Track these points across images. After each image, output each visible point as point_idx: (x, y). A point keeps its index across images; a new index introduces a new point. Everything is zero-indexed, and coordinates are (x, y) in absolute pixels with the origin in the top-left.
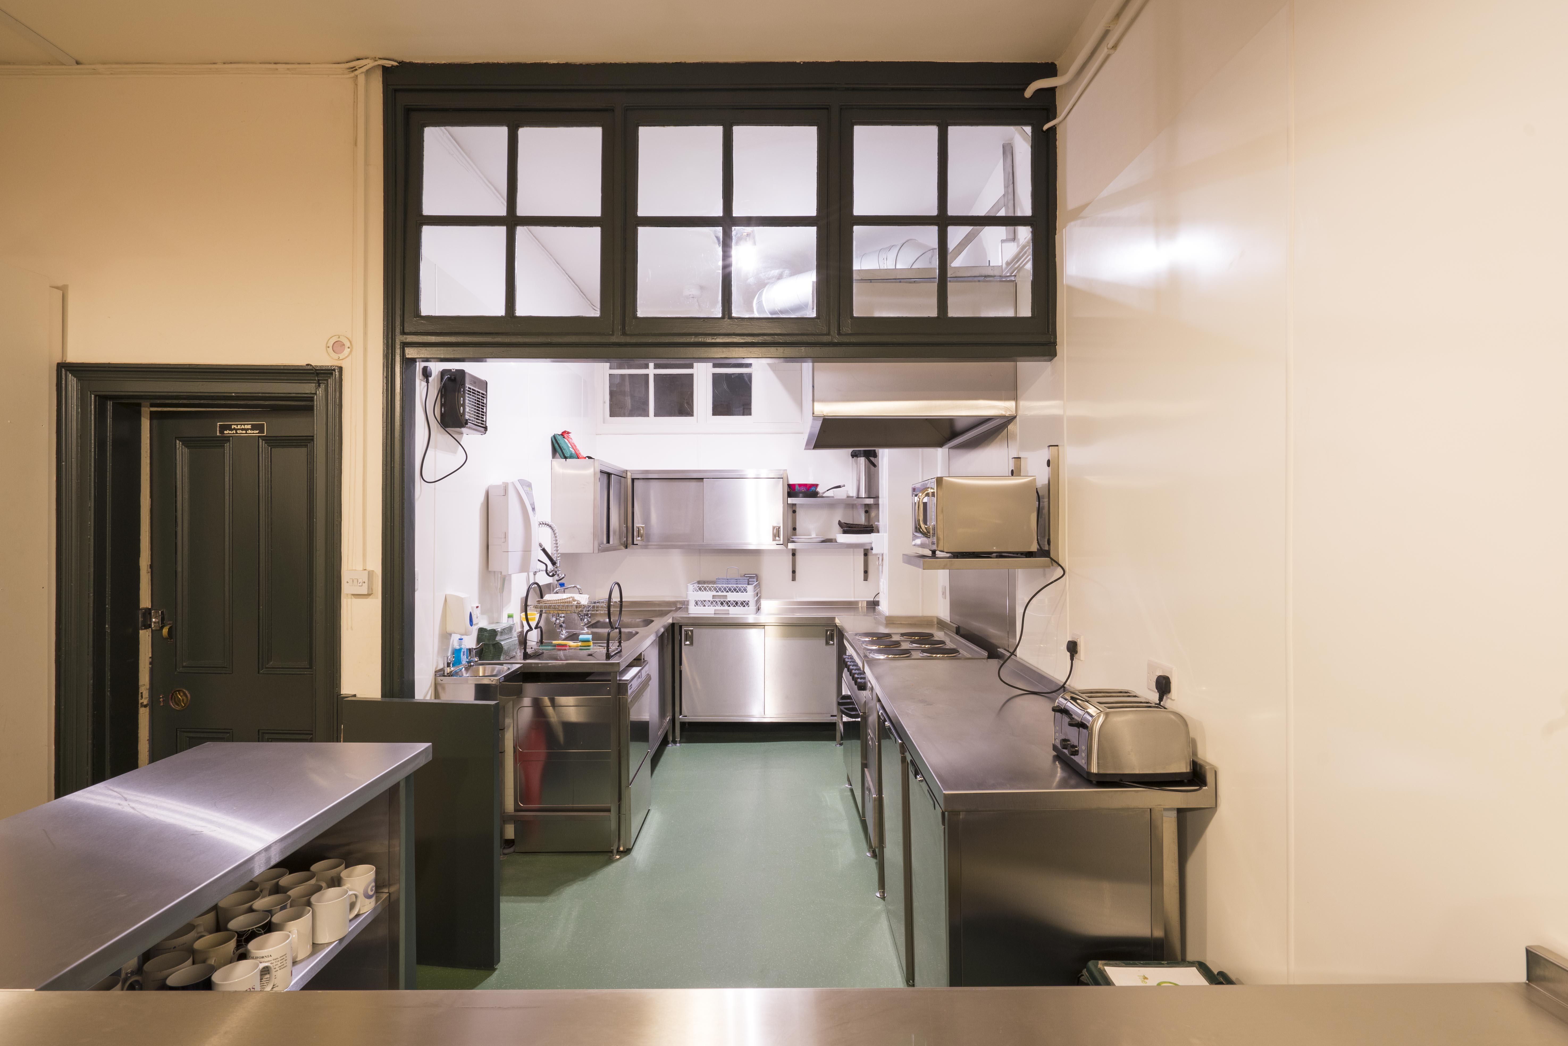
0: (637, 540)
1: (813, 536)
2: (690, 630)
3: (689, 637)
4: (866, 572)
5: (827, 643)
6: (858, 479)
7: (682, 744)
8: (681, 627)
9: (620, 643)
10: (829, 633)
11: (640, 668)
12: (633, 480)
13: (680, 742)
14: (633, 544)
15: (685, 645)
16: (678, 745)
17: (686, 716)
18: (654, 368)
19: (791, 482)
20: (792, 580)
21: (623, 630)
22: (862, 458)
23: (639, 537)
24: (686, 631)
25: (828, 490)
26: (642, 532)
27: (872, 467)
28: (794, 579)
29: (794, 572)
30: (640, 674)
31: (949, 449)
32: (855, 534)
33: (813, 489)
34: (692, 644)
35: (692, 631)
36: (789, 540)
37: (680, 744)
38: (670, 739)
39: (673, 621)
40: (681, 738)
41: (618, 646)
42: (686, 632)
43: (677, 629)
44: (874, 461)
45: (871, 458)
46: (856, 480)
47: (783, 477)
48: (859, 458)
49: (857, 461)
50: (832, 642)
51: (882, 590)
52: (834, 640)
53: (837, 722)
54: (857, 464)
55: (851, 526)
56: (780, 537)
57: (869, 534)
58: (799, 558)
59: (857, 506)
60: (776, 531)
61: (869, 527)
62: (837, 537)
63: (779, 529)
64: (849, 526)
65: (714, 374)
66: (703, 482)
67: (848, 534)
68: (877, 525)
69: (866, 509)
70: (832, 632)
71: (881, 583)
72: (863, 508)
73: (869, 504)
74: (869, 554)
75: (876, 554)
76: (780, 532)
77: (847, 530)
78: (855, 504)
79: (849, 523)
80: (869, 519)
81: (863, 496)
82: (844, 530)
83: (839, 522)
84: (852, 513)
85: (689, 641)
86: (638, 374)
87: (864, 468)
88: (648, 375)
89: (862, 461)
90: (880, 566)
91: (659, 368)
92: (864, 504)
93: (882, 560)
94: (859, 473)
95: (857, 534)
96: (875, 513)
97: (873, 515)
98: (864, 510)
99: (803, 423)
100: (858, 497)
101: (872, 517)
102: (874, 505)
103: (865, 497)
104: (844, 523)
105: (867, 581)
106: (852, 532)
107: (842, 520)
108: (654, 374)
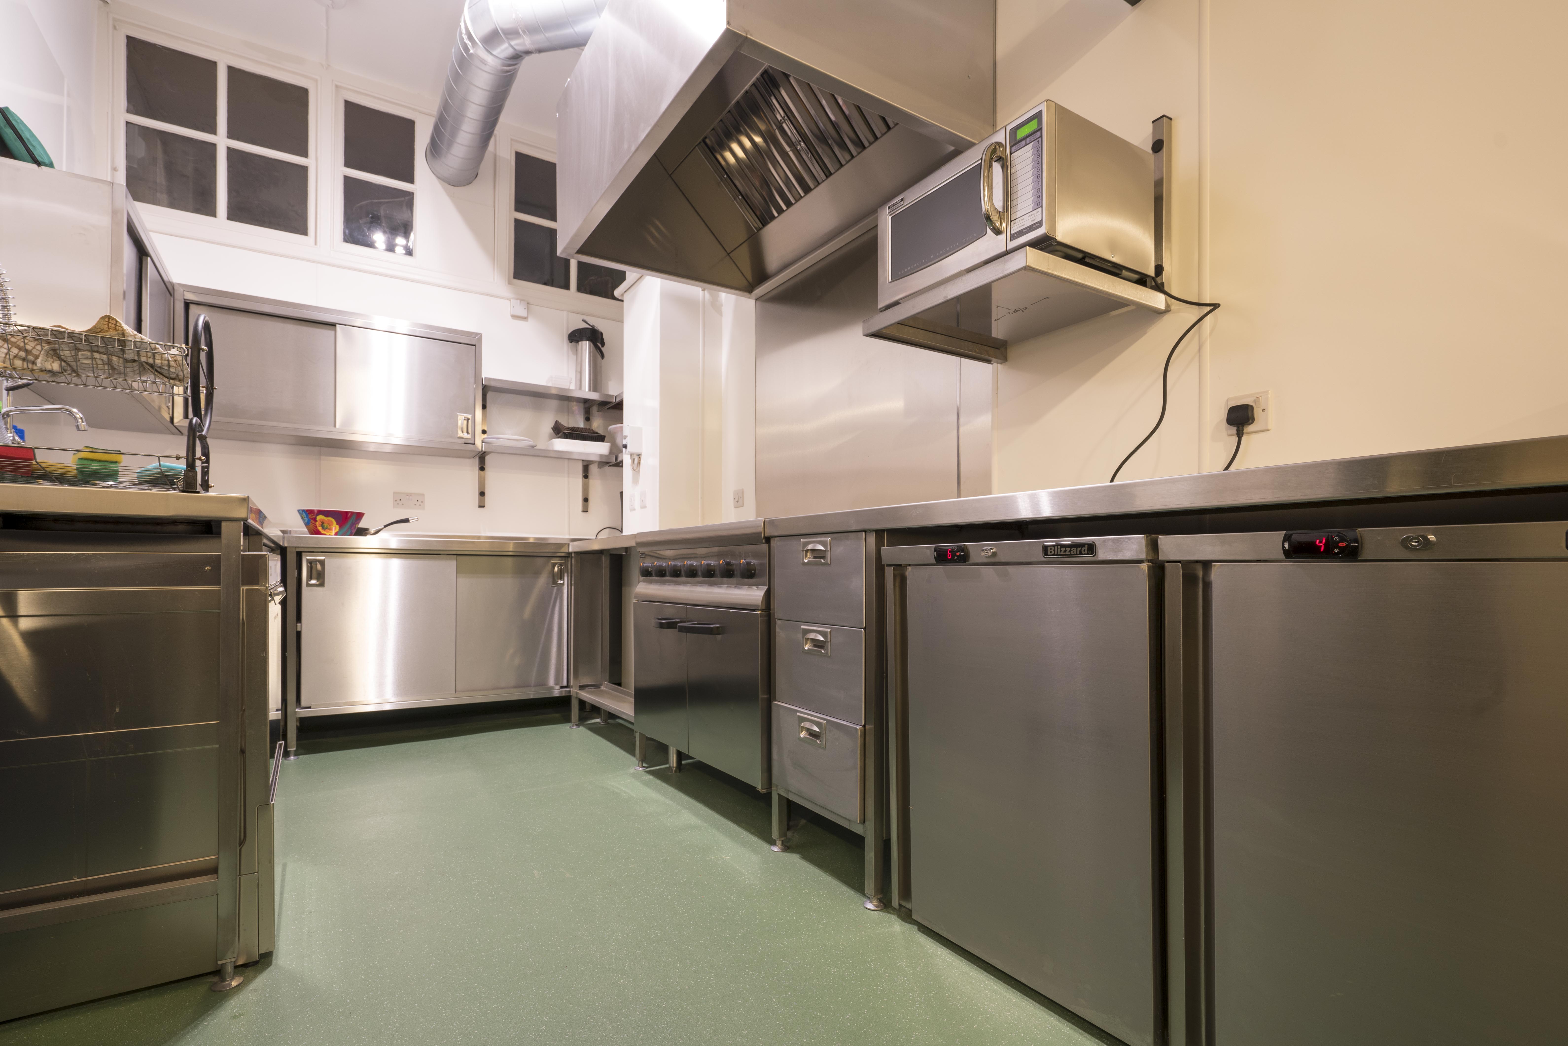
2: (318, 561)
3: (318, 573)
4: (586, 500)
5: (555, 583)
6: (579, 370)
8: (299, 555)
10: (556, 568)
12: (187, 305)
13: (296, 754)
15: (308, 585)
16: (292, 758)
17: (309, 708)
18: (229, 137)
20: (478, 508)
22: (584, 342)
24: (310, 562)
28: (482, 506)
29: (482, 494)
31: (756, 300)
32: (581, 440)
34: (322, 583)
35: (322, 563)
37: (296, 757)
40: (298, 746)
43: (291, 558)
44: (602, 349)
45: (598, 344)
46: (576, 371)
47: (475, 344)
48: (580, 343)
49: (577, 347)
50: (561, 580)
51: (637, 505)
52: (566, 575)
53: (571, 694)
54: (576, 351)
55: (573, 429)
56: (468, 432)
57: (598, 441)
58: (490, 474)
59: (577, 403)
60: (463, 423)
61: (596, 433)
62: (550, 444)
63: (469, 421)
64: (571, 429)
65: (346, 176)
66: (335, 330)
67: (570, 439)
68: (611, 429)
69: (586, 416)
70: (561, 566)
71: (632, 498)
72: (583, 414)
73: (593, 404)
74: (590, 477)
75: (631, 455)
76: (471, 426)
77: (566, 435)
78: (572, 404)
79: (570, 427)
80: (595, 422)
81: (586, 390)
82: (564, 433)
83: (555, 422)
84: (569, 411)
85: (315, 579)
86: (194, 139)
87: (588, 355)
88: (214, 145)
89: (585, 346)
90: (632, 472)
91: (239, 139)
92: (587, 401)
93: (638, 463)
94: (580, 363)
95: (583, 440)
96: (598, 418)
97: (595, 425)
98: (583, 416)
99: (497, 283)
100: (578, 389)
101: (593, 427)
102: (600, 407)
103: (589, 391)
104: (561, 426)
105: (588, 511)
106: (573, 437)
107: (558, 421)
108: (228, 147)
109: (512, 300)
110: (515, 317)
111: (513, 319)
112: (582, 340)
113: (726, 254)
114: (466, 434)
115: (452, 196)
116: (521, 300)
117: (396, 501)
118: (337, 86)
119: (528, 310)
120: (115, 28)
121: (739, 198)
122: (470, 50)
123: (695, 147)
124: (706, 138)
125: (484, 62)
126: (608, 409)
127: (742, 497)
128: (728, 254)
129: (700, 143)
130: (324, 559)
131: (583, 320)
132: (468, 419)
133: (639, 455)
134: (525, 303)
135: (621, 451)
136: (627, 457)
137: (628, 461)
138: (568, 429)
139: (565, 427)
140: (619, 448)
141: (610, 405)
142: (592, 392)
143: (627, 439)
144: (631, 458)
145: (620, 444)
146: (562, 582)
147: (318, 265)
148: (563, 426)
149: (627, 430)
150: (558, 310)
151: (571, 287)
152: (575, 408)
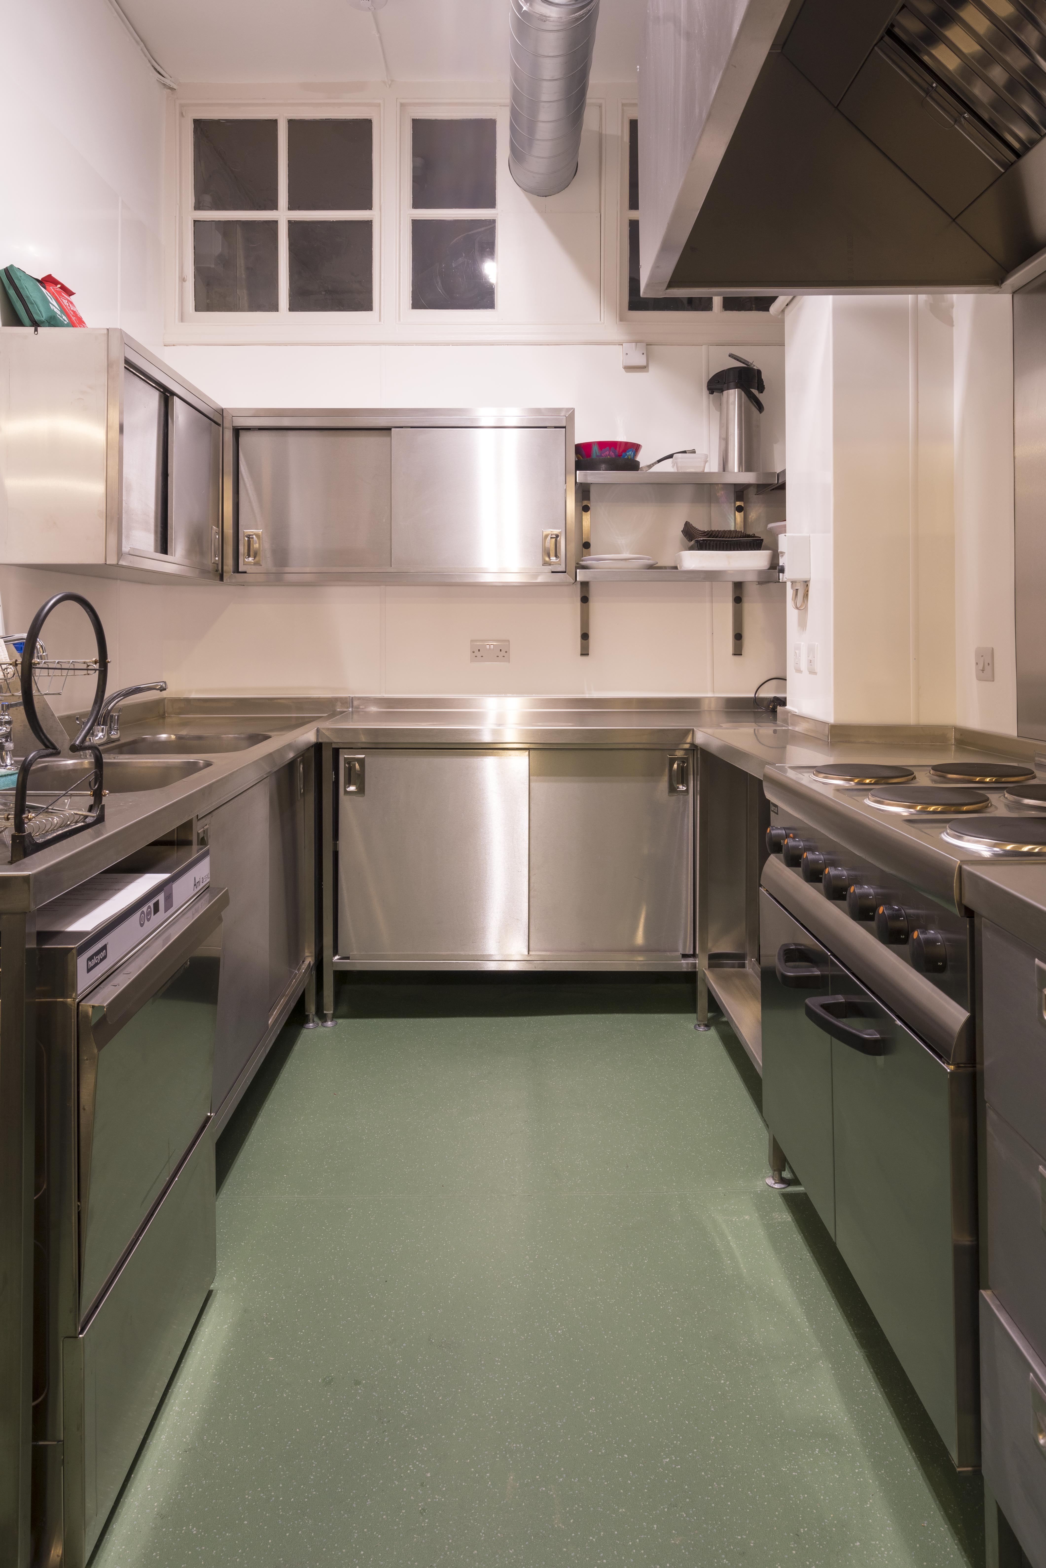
0: (245, 564)
1: (628, 555)
2: (358, 760)
3: (357, 777)
4: (738, 637)
5: (672, 790)
6: (724, 436)
7: (340, 1021)
8: (336, 752)
9: (98, 795)
10: (675, 766)
11: (165, 876)
12: (237, 430)
13: (335, 1016)
14: (236, 570)
15: (346, 792)
16: (329, 1024)
17: (348, 958)
18: (289, 209)
19: (583, 441)
20: (582, 655)
21: (107, 759)
22: (731, 391)
23: (249, 556)
24: (348, 761)
25: (659, 461)
26: (256, 546)
27: (754, 410)
28: (585, 652)
29: (585, 636)
30: (161, 898)
31: (1014, 293)
32: (723, 550)
33: (630, 453)
34: (361, 790)
35: (362, 762)
36: (576, 563)
37: (334, 1023)
38: (311, 1009)
39: (317, 739)
40: (337, 1007)
41: (91, 809)
42: (349, 763)
43: (327, 756)
44: (760, 397)
45: (753, 390)
46: (720, 437)
47: (564, 425)
48: (725, 392)
49: (721, 400)
50: (683, 786)
51: (804, 666)
52: (691, 777)
53: (697, 970)
54: (719, 406)
55: (710, 534)
56: (556, 556)
57: (751, 550)
58: (596, 606)
59: (722, 492)
60: (550, 543)
61: (749, 536)
62: (680, 559)
63: (558, 539)
64: (707, 535)
65: (414, 220)
66: (390, 435)
67: (706, 550)
68: (770, 529)
69: (738, 503)
70: (684, 762)
71: (797, 651)
72: (733, 500)
73: (747, 486)
74: (745, 599)
75: (793, 582)
76: (560, 546)
77: (700, 544)
78: (716, 488)
79: (706, 530)
80: (753, 518)
81: (736, 470)
82: (697, 541)
83: (687, 524)
84: (710, 506)
85: (354, 784)
86: (256, 221)
87: (738, 410)
88: (275, 223)
89: (733, 396)
90: (796, 611)
91: (299, 208)
92: (735, 485)
93: (805, 596)
94: (725, 425)
95: (727, 550)
96: (756, 512)
97: (753, 516)
98: (733, 504)
99: (604, 323)
100: (724, 471)
101: (750, 521)
102: (757, 492)
103: (739, 471)
104: (695, 528)
105: (741, 655)
106: (711, 546)
107: (691, 523)
108: (288, 221)
109: (624, 344)
110: (629, 368)
111: (626, 372)
112: (728, 389)
113: (950, 220)
114: (555, 558)
115: (543, 212)
116: (637, 342)
117: (473, 652)
118: (402, 105)
119: (648, 356)
120: (182, 115)
121: (964, 117)
122: (523, 8)
123: (873, 48)
124: (892, 26)
125: (544, 18)
126: (771, 490)
127: (992, 664)
128: (954, 220)
129: (882, 38)
130: (364, 758)
131: (729, 356)
132: (557, 536)
133: (806, 583)
134: (645, 344)
135: (782, 570)
136: (789, 585)
137: (790, 592)
138: (703, 534)
139: (700, 531)
140: (781, 564)
141: (766, 488)
142: (742, 471)
143: (784, 556)
144: (792, 587)
145: (782, 553)
146: (685, 788)
147: (383, 347)
148: (698, 530)
149: (784, 543)
150: (693, 345)
151: (713, 306)
152: (721, 493)
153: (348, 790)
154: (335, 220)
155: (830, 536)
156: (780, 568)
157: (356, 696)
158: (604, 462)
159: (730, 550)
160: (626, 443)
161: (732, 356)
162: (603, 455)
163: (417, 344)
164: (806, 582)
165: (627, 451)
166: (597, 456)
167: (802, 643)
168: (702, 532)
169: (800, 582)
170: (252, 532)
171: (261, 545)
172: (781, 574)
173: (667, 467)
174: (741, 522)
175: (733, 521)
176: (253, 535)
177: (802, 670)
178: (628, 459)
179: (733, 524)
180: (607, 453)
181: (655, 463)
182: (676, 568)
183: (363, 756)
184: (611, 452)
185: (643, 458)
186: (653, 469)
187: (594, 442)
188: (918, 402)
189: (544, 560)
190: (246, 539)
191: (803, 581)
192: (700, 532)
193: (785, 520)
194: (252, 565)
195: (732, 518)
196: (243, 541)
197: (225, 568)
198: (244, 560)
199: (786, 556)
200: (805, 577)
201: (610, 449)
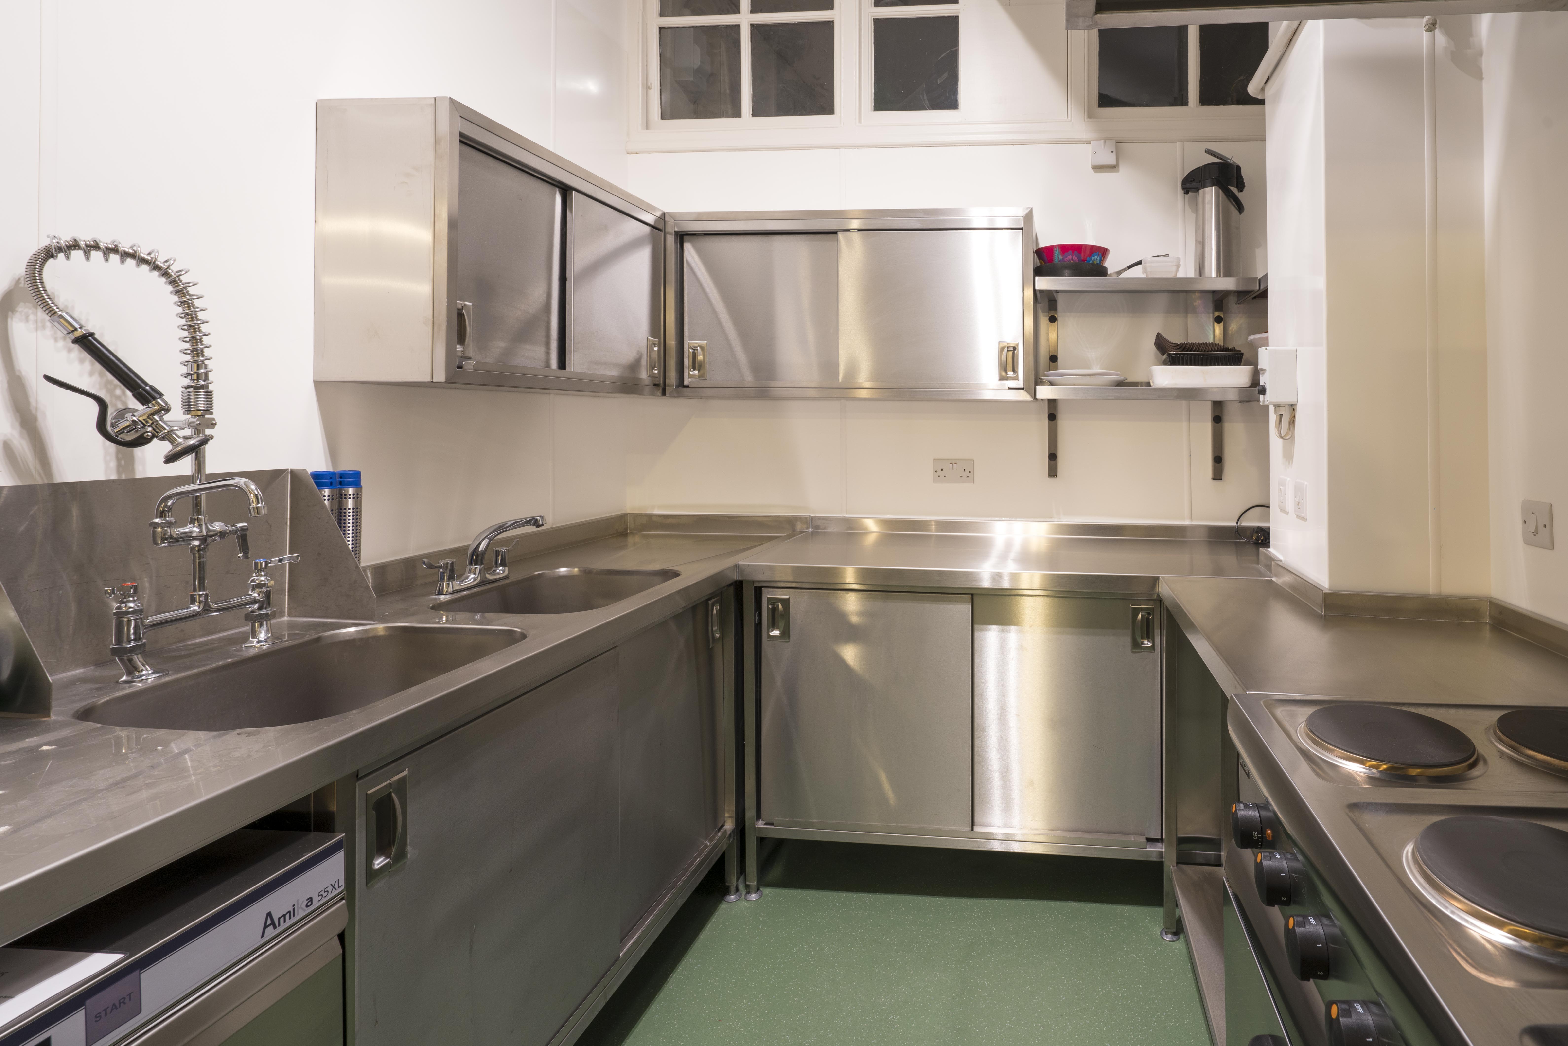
0: (690, 377)
1: (1096, 370)
2: (781, 600)
3: (779, 618)
4: (1218, 460)
5: (1136, 645)
6: (1200, 239)
7: (767, 891)
8: (758, 591)
10: (1140, 616)
12: (682, 235)
13: (758, 886)
14: (681, 383)
15: (770, 637)
16: (753, 896)
17: (772, 824)
18: (752, 12)
19: (1043, 244)
20: (1051, 476)
22: (1208, 189)
23: (693, 369)
24: (772, 601)
25: (1129, 267)
26: (700, 358)
27: (1234, 210)
28: (1053, 472)
29: (1053, 457)
32: (1198, 365)
33: (1096, 258)
34: (785, 635)
35: (786, 602)
36: (1036, 379)
38: (732, 879)
39: (738, 576)
40: (761, 876)
42: (772, 603)
43: (750, 595)
44: (1240, 195)
45: (1232, 188)
46: (1196, 241)
47: (1021, 226)
48: (1201, 191)
49: (1196, 200)
50: (1149, 641)
51: (1290, 506)
52: (1157, 632)
53: (1164, 863)
54: (1196, 207)
55: (1184, 347)
56: (1014, 370)
57: (1230, 365)
58: (1064, 423)
59: (1200, 302)
60: (1007, 357)
61: (1227, 349)
62: (1150, 374)
63: (1015, 352)
64: (1180, 348)
65: (876, 19)
66: (837, 240)
67: (1179, 364)
68: (1251, 341)
69: (1217, 314)
70: (1149, 614)
71: (1281, 487)
72: (1211, 310)
73: (1226, 294)
74: (1226, 418)
75: (1275, 406)
76: (1017, 359)
77: (1173, 357)
78: (1193, 297)
79: (1179, 343)
80: (1233, 330)
81: (1214, 275)
82: (1169, 355)
83: (1159, 336)
84: (1187, 317)
85: (778, 628)
86: (719, 26)
87: (1215, 210)
88: (738, 27)
89: (1210, 195)
90: (1281, 440)
91: (762, 11)
92: (1214, 292)
93: (1291, 423)
94: (1202, 226)
95: (1202, 365)
96: (1236, 323)
97: (1233, 328)
98: (1211, 315)
99: (1071, 121)
100: (1200, 276)
101: (1230, 332)
102: (1238, 301)
103: (1217, 276)
104: (1167, 340)
105: (1221, 479)
106: (1185, 361)
107: (1162, 334)
108: (751, 24)
109: (1092, 142)
110: (1098, 168)
111: (1095, 172)
112: (1204, 187)
114: (1012, 373)
116: (1106, 139)
117: (936, 472)
119: (1119, 155)
126: (1253, 298)
127: (1549, 525)
130: (788, 599)
131: (1206, 151)
132: (1015, 348)
133: (1293, 407)
134: (1114, 142)
135: (1263, 391)
136: (1272, 408)
137: (1273, 418)
138: (1176, 348)
139: (1172, 343)
140: (1261, 384)
141: (1247, 297)
142: (1220, 276)
143: (1265, 374)
144: (1275, 412)
145: (1262, 370)
146: (1150, 645)
147: (843, 150)
148: (1170, 343)
149: (1264, 357)
150: (1167, 142)
151: (1189, 100)
152: (1198, 302)
153: (771, 634)
154: (796, 21)
155: (1323, 350)
156: (1260, 388)
157: (817, 515)
158: (1067, 267)
159: (1206, 365)
160: (1092, 247)
161: (1209, 152)
162: (1065, 259)
163: (877, 146)
164: (1292, 405)
165: (1092, 255)
166: (1060, 261)
167: (1288, 479)
168: (1175, 345)
169: (1284, 405)
170: (696, 343)
171: (706, 357)
172: (1261, 396)
173: (1137, 273)
174: (1220, 334)
175: (1214, 334)
176: (697, 347)
177: (1287, 511)
178: (1093, 264)
179: (1212, 336)
180: (1070, 257)
181: (1125, 270)
182: (1148, 384)
183: (788, 597)
184: (1074, 256)
185: (1112, 264)
186: (1123, 275)
187: (1055, 245)
188: (1437, 178)
189: (1000, 375)
190: (691, 350)
191: (1289, 405)
192: (1173, 345)
193: (1268, 332)
194: (696, 378)
195: (1210, 330)
196: (688, 351)
197: (667, 381)
198: (689, 373)
199: (1267, 374)
200: (1291, 400)
201: (1073, 252)
